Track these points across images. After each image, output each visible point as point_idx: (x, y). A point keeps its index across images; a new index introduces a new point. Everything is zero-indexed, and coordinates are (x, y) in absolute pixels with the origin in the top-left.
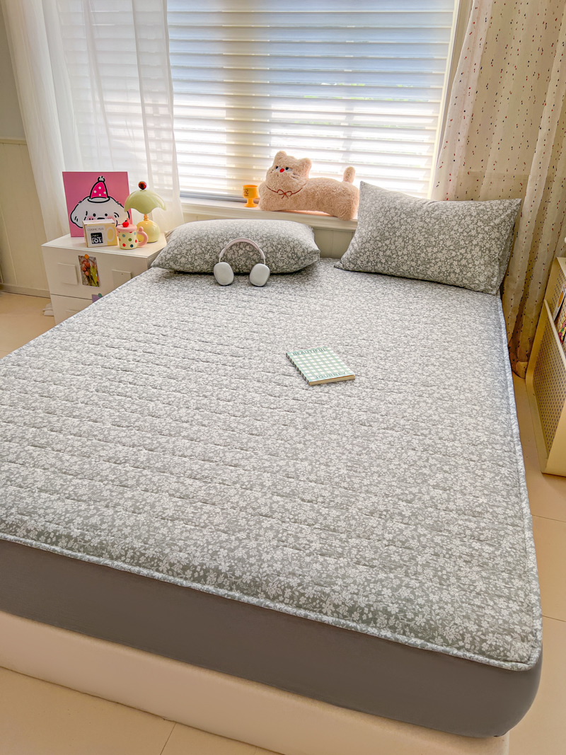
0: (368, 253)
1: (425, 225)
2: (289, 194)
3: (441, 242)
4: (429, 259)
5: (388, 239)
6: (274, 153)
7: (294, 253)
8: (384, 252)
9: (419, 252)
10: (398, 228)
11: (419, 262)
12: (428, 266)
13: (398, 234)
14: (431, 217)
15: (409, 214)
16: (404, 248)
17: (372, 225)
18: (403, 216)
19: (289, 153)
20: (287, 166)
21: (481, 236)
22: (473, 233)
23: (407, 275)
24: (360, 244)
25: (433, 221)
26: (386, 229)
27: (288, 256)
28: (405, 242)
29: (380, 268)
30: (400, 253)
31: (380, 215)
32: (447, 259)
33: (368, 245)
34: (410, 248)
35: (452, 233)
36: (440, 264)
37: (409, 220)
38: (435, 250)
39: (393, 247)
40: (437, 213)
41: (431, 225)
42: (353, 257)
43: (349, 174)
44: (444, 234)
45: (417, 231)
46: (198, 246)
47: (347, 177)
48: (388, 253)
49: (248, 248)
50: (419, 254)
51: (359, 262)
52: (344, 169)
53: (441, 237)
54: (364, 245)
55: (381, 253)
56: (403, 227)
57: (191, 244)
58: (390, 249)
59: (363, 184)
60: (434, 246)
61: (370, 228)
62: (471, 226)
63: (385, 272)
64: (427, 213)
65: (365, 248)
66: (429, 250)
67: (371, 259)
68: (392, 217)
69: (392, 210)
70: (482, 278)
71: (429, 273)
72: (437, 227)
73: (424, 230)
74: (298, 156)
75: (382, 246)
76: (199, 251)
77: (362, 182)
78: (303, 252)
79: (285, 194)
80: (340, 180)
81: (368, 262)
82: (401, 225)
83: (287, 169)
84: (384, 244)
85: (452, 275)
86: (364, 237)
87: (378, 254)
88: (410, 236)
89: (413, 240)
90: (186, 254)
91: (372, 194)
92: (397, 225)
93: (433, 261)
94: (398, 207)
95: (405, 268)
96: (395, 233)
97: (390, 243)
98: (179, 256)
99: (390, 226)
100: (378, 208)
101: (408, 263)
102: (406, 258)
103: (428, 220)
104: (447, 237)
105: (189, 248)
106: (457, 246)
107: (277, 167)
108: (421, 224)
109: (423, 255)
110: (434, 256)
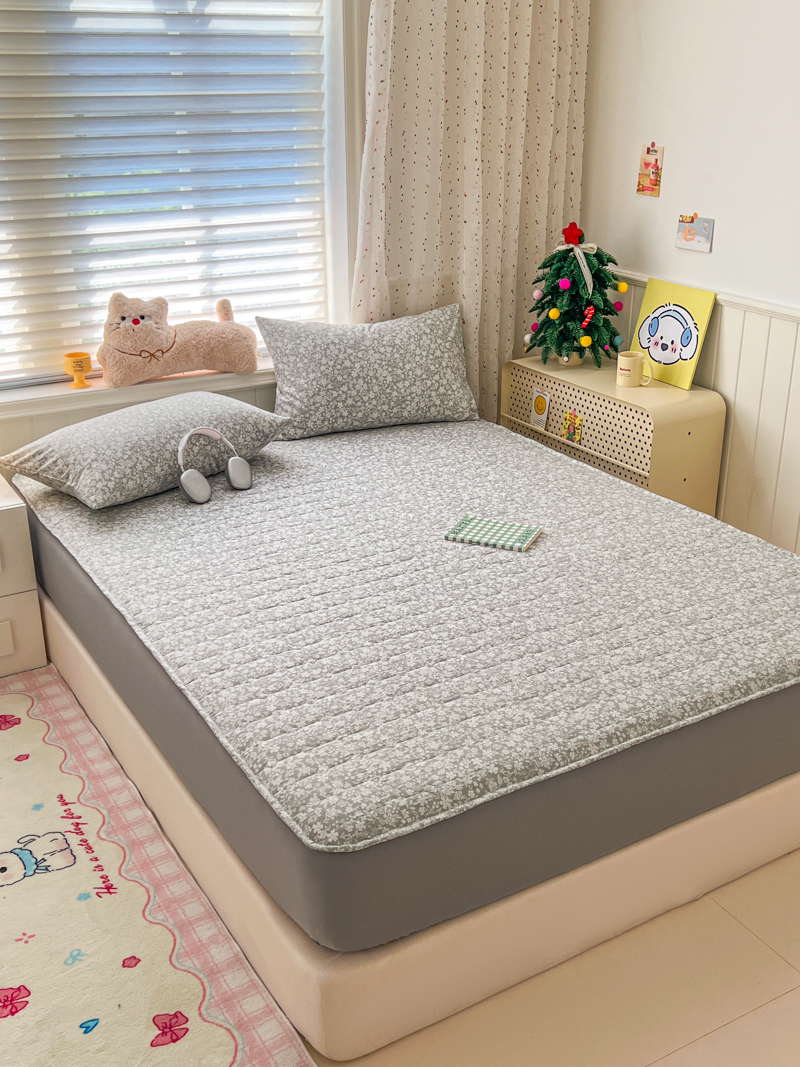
0: (321, 409)
1: (383, 357)
2: (160, 354)
3: (410, 373)
4: (403, 397)
5: (344, 384)
6: (105, 298)
7: (259, 431)
8: (344, 402)
9: (388, 391)
10: (351, 368)
11: (392, 404)
12: (404, 406)
13: (354, 375)
14: (384, 346)
15: (356, 346)
16: (368, 391)
17: (313, 371)
18: (349, 351)
19: (130, 294)
20: (142, 314)
21: (446, 355)
22: (438, 353)
23: (377, 424)
24: (305, 400)
25: (389, 349)
26: (336, 372)
27: (252, 438)
28: (368, 383)
29: (340, 424)
30: (365, 399)
31: (318, 356)
32: (423, 391)
33: (318, 398)
34: (376, 388)
35: (417, 358)
36: (417, 399)
37: (360, 355)
38: (407, 384)
39: (354, 393)
40: (386, 338)
41: (389, 355)
42: (298, 419)
43: (225, 310)
44: (409, 362)
45: (376, 366)
46: (141, 458)
47: (226, 315)
48: (350, 401)
49: (202, 441)
50: (390, 393)
51: (310, 424)
52: (214, 304)
53: (408, 366)
54: (312, 401)
55: (340, 405)
56: (357, 365)
57: (130, 458)
58: (350, 397)
59: (260, 322)
60: (404, 380)
61: (312, 376)
62: (433, 346)
63: (346, 428)
64: (376, 342)
65: (314, 403)
66: (400, 385)
67: (328, 415)
68: (337, 356)
69: (332, 347)
70: (465, 404)
71: (405, 414)
72: (397, 355)
73: (384, 363)
74: (146, 295)
75: (339, 395)
76: (146, 464)
77: (257, 318)
78: (271, 426)
79: (152, 355)
80: (216, 319)
81: (323, 422)
82: (354, 363)
83: (142, 317)
84: (340, 392)
85: (433, 409)
86: (307, 389)
87: (336, 407)
88: (371, 374)
89: (377, 379)
90: (132, 475)
91: (287, 331)
92: (347, 363)
93: (409, 398)
94: (337, 341)
95: (375, 415)
96: (350, 375)
97: (349, 389)
98: (124, 481)
99: (339, 367)
100: (310, 348)
101: (379, 408)
102: (374, 402)
103: (382, 350)
104: (414, 365)
105: (131, 464)
106: (430, 374)
107: (123, 319)
108: (377, 356)
109: (395, 394)
110: (408, 391)
